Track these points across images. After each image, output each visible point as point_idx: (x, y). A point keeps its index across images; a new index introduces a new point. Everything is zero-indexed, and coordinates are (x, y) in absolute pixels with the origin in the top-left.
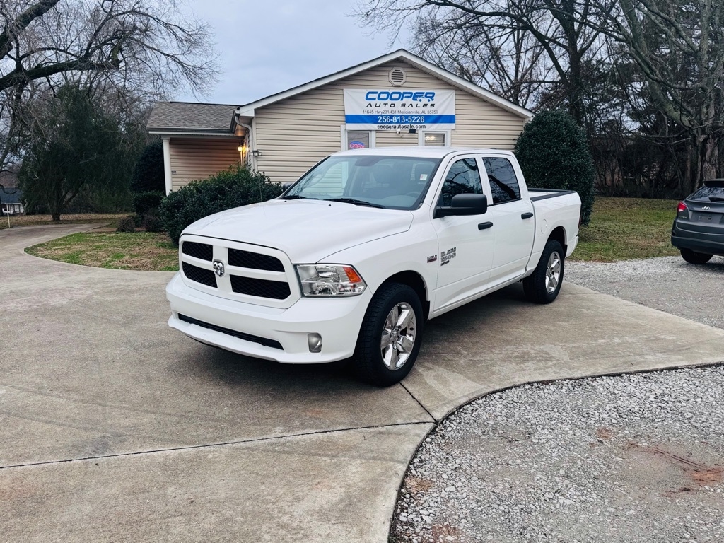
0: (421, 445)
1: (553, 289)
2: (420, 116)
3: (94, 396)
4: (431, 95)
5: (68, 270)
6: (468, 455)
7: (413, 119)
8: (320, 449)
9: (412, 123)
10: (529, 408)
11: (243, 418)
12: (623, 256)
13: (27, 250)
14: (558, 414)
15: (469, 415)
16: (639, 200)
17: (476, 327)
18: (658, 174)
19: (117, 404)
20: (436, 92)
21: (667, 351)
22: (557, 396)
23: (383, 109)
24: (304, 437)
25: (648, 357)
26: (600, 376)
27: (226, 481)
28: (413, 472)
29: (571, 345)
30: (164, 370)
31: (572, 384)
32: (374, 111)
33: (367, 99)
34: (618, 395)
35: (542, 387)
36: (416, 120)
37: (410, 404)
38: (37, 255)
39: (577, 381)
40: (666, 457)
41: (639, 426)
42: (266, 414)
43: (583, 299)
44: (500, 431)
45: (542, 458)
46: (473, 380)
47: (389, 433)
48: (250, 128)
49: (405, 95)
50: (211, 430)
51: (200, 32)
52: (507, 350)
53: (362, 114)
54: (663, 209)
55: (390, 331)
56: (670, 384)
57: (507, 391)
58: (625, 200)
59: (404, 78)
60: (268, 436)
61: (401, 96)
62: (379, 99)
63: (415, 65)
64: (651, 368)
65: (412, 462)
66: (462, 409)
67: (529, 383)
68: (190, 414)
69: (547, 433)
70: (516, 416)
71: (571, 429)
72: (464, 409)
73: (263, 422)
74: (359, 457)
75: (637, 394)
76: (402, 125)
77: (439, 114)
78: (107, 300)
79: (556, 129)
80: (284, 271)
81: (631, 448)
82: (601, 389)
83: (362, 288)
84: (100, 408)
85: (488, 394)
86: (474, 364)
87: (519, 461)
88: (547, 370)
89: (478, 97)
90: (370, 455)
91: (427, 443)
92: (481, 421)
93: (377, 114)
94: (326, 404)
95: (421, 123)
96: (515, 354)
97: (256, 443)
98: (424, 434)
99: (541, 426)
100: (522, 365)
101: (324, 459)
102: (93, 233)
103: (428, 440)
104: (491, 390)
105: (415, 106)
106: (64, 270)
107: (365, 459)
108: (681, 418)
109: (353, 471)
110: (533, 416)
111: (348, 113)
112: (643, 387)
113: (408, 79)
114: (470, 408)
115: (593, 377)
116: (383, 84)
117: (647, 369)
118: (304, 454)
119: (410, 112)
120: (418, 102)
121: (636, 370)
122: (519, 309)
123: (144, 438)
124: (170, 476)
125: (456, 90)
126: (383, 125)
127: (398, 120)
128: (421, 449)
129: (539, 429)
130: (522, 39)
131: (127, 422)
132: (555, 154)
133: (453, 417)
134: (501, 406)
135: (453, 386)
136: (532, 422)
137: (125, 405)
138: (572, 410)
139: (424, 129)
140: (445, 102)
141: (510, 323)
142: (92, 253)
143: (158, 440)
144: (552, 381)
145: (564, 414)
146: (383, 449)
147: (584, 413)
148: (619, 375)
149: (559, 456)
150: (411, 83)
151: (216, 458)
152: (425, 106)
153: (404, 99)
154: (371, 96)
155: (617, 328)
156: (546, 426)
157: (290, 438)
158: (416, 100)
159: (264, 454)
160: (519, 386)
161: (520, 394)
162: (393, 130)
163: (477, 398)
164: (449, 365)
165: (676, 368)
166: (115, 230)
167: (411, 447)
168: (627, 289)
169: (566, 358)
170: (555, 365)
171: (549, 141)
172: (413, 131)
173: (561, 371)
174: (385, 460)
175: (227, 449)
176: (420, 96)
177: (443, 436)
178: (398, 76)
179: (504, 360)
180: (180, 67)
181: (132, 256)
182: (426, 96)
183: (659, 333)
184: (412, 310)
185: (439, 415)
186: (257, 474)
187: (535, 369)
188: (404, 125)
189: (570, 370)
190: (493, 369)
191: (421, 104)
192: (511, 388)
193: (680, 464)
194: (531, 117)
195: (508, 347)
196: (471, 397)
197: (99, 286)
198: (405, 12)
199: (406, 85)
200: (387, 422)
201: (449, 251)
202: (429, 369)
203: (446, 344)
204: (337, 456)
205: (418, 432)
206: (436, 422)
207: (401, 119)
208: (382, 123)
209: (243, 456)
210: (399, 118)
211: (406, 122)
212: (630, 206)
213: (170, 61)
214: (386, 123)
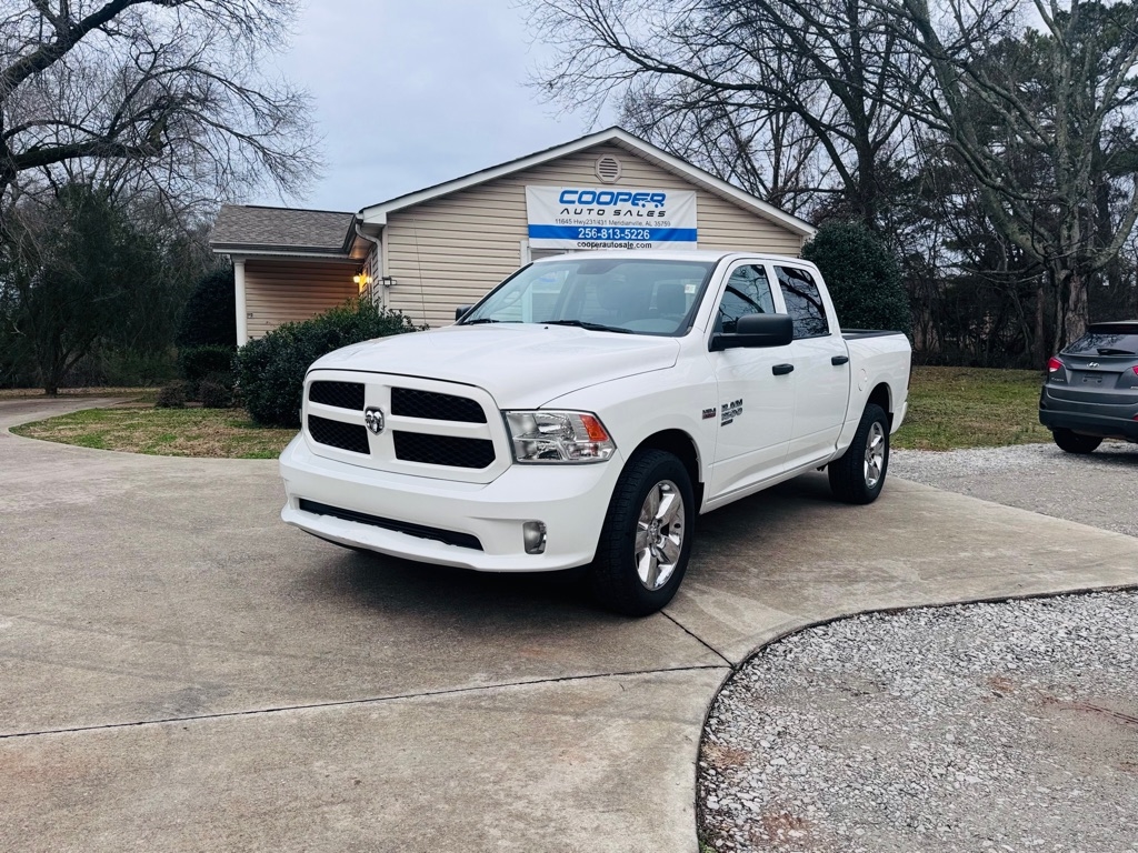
0: (715, 700)
1: (874, 481)
2: (644, 229)
3: (163, 630)
4: (660, 198)
5: (88, 457)
6: (795, 715)
7: (632, 234)
8: (554, 704)
9: (630, 239)
10: (873, 648)
11: (416, 661)
12: (962, 443)
13: (13, 430)
14: (921, 657)
15: (781, 659)
16: (969, 370)
17: (764, 535)
18: (994, 333)
19: (204, 642)
20: (668, 193)
21: (1069, 568)
22: (913, 631)
23: (587, 217)
24: (525, 687)
25: (1041, 576)
26: (975, 602)
27: (408, 752)
28: (712, 737)
29: (919, 560)
30: (272, 593)
31: (933, 614)
32: (572, 220)
33: (562, 201)
34: (1009, 629)
35: (887, 618)
36: (637, 235)
37: (684, 641)
38: (33, 437)
39: (941, 610)
40: (1105, 716)
41: (1052, 672)
42: (455, 655)
43: (919, 499)
44: (836, 681)
45: (913, 717)
46: (777, 608)
47: (660, 681)
48: (378, 243)
49: (621, 197)
50: (369, 678)
51: (292, 104)
52: (820, 567)
53: (555, 224)
54: (1006, 381)
55: (646, 526)
56: (1085, 613)
57: (833, 624)
58: (947, 369)
59: (619, 172)
60: (464, 687)
61: (614, 199)
62: (580, 202)
63: (635, 152)
64: (1051, 591)
65: (707, 723)
66: (768, 650)
67: (866, 613)
68: (329, 656)
69: (911, 682)
70: (856, 659)
71: (947, 678)
72: (771, 650)
73: (452, 666)
74: (620, 715)
75: (1037, 627)
76: (615, 242)
77: (672, 226)
78: (160, 498)
79: (851, 251)
80: (485, 421)
81: (1048, 703)
82: (981, 621)
83: (609, 450)
84: (176, 647)
85: (806, 628)
86: (774, 585)
87: (877, 722)
88: (890, 594)
89: (732, 203)
90: (638, 712)
91: (725, 696)
92: (801, 666)
93: (576, 225)
94: (549, 642)
95: (644, 240)
96: (835, 572)
97: (447, 695)
98: (718, 684)
99: (899, 674)
100: (849, 588)
101: (563, 718)
102: (117, 409)
103: (724, 692)
104: (810, 622)
105: (635, 213)
106: (81, 457)
107: (631, 718)
108: (1114, 662)
109: (617, 735)
110: (882, 660)
111: (532, 222)
112: (1044, 618)
113: (625, 173)
114: (781, 648)
115: (963, 604)
116: (586, 179)
117: (1046, 592)
118: (529, 711)
119: (627, 224)
120: (640, 208)
121: (1029, 593)
122: (825, 511)
123: (257, 690)
124: (313, 745)
125: (697, 191)
126: (586, 241)
127: (609, 234)
128: (716, 705)
129: (898, 678)
130: (784, 127)
131: (226, 668)
132: (851, 289)
133: (756, 661)
134: (828, 645)
135: (748, 616)
136: (883, 667)
137: (217, 643)
138: (941, 651)
140: (681, 209)
141: (815, 530)
142: (123, 434)
143: (283, 693)
144: (901, 610)
145: (930, 656)
146: (657, 704)
147: (962, 655)
148: (1003, 601)
149: (939, 715)
150: (629, 178)
151: (384, 717)
152: (651, 214)
153: (619, 203)
154: (567, 197)
155: (982, 537)
156: (907, 674)
157: (502, 689)
158: (637, 204)
159: (463, 712)
160: (851, 617)
161: (855, 628)
163: (789, 634)
164: (733, 587)
165: (1089, 592)
166: (152, 405)
167: (702, 702)
168: (982, 484)
169: (915, 577)
170: (900, 587)
171: (842, 269)
173: (913, 595)
174: (664, 719)
175: (400, 705)
176: (643, 199)
177: (748, 688)
178: (609, 168)
179: (818, 581)
180: (261, 154)
181: (189, 438)
182: (652, 199)
183: (1049, 543)
184: (679, 494)
185: (736, 656)
186: (458, 740)
187: (871, 593)
188: (619, 242)
189: (926, 593)
190: (806, 593)
191: (644, 212)
192: (839, 619)
193: (1131, 725)
194: (811, 232)
195: (820, 563)
196: (780, 632)
197: (142, 477)
198: (610, 82)
199: (621, 181)
200: (654, 667)
201: (732, 404)
202: (704, 592)
203: (723, 559)
204: (583, 714)
205: (706, 679)
206: (733, 667)
207: (614, 233)
208: (586, 238)
209: (429, 715)
210: (611, 231)
211: (621, 238)
212: (956, 377)
213: (245, 144)
214: (592, 238)
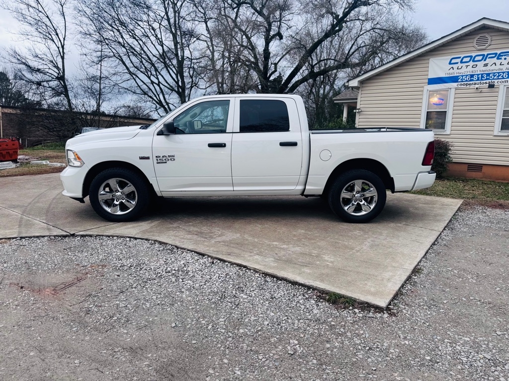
2: (503, 73)
7: (494, 76)
9: (493, 79)
23: (465, 70)
32: (455, 73)
33: (450, 63)
36: (498, 77)
49: (489, 56)
53: (444, 76)
59: (489, 42)
61: (484, 57)
62: (461, 62)
76: (482, 82)
93: (457, 75)
95: (503, 78)
105: (498, 64)
111: (430, 77)
113: (493, 42)
116: (470, 49)
119: (492, 70)
126: (462, 83)
127: (478, 78)
139: (507, 84)
150: (496, 45)
153: (487, 59)
154: (453, 61)
158: (501, 59)
162: (472, 86)
172: (491, 86)
176: (505, 55)
178: (483, 41)
188: (485, 81)
191: (505, 62)
199: (489, 48)
208: (462, 81)
210: (480, 76)
211: (487, 79)
214: (466, 81)
